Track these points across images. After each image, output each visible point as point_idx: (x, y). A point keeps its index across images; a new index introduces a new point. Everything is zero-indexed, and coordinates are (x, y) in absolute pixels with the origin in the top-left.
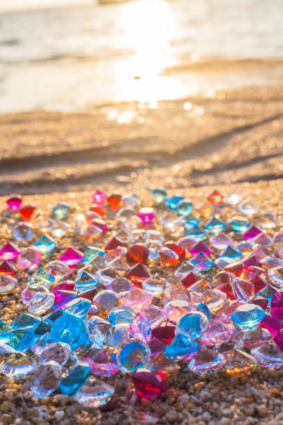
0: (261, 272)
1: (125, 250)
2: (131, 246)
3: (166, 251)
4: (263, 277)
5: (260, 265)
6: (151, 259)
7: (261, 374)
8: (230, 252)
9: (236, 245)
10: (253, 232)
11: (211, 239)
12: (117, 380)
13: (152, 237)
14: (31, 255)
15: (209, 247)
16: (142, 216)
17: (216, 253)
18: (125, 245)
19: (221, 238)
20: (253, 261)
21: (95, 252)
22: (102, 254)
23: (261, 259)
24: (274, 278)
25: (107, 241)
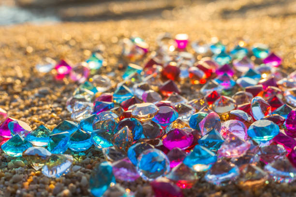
0: (278, 92)
1: (160, 69)
2: (165, 65)
3: (195, 71)
4: (280, 97)
5: (277, 86)
6: (182, 77)
7: (275, 188)
8: (251, 74)
9: (256, 68)
10: (272, 58)
11: (235, 62)
12: (139, 186)
13: (185, 59)
14: (81, 70)
15: (233, 69)
16: (178, 42)
17: (239, 74)
18: (161, 65)
19: (244, 61)
20: (272, 82)
21: (134, 69)
22: (140, 71)
23: (278, 80)
24: (290, 98)
25: (146, 61)
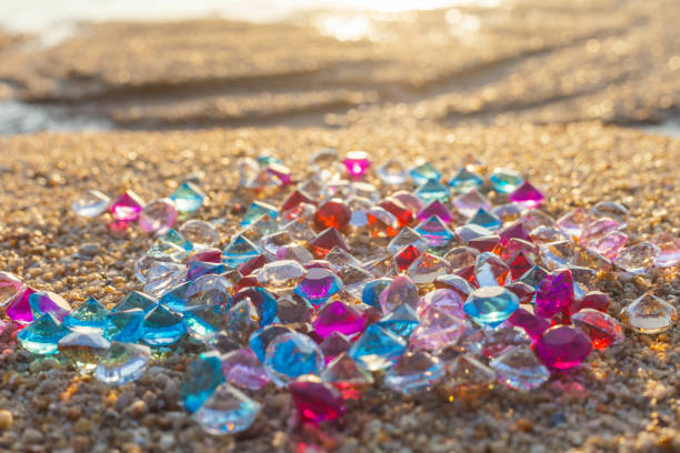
0: (529, 249)
1: (312, 209)
2: (322, 203)
3: (378, 212)
4: (531, 257)
5: (529, 239)
6: (354, 226)
7: (506, 397)
8: (483, 219)
9: (493, 211)
10: (527, 192)
11: (455, 200)
12: (269, 396)
13: (360, 193)
14: (160, 212)
15: (451, 213)
16: (349, 164)
17: (462, 219)
18: (315, 203)
19: (471, 199)
20: (518, 231)
21: (264, 210)
22: (275, 215)
23: (530, 230)
24: (549, 258)
25: (287, 197)
